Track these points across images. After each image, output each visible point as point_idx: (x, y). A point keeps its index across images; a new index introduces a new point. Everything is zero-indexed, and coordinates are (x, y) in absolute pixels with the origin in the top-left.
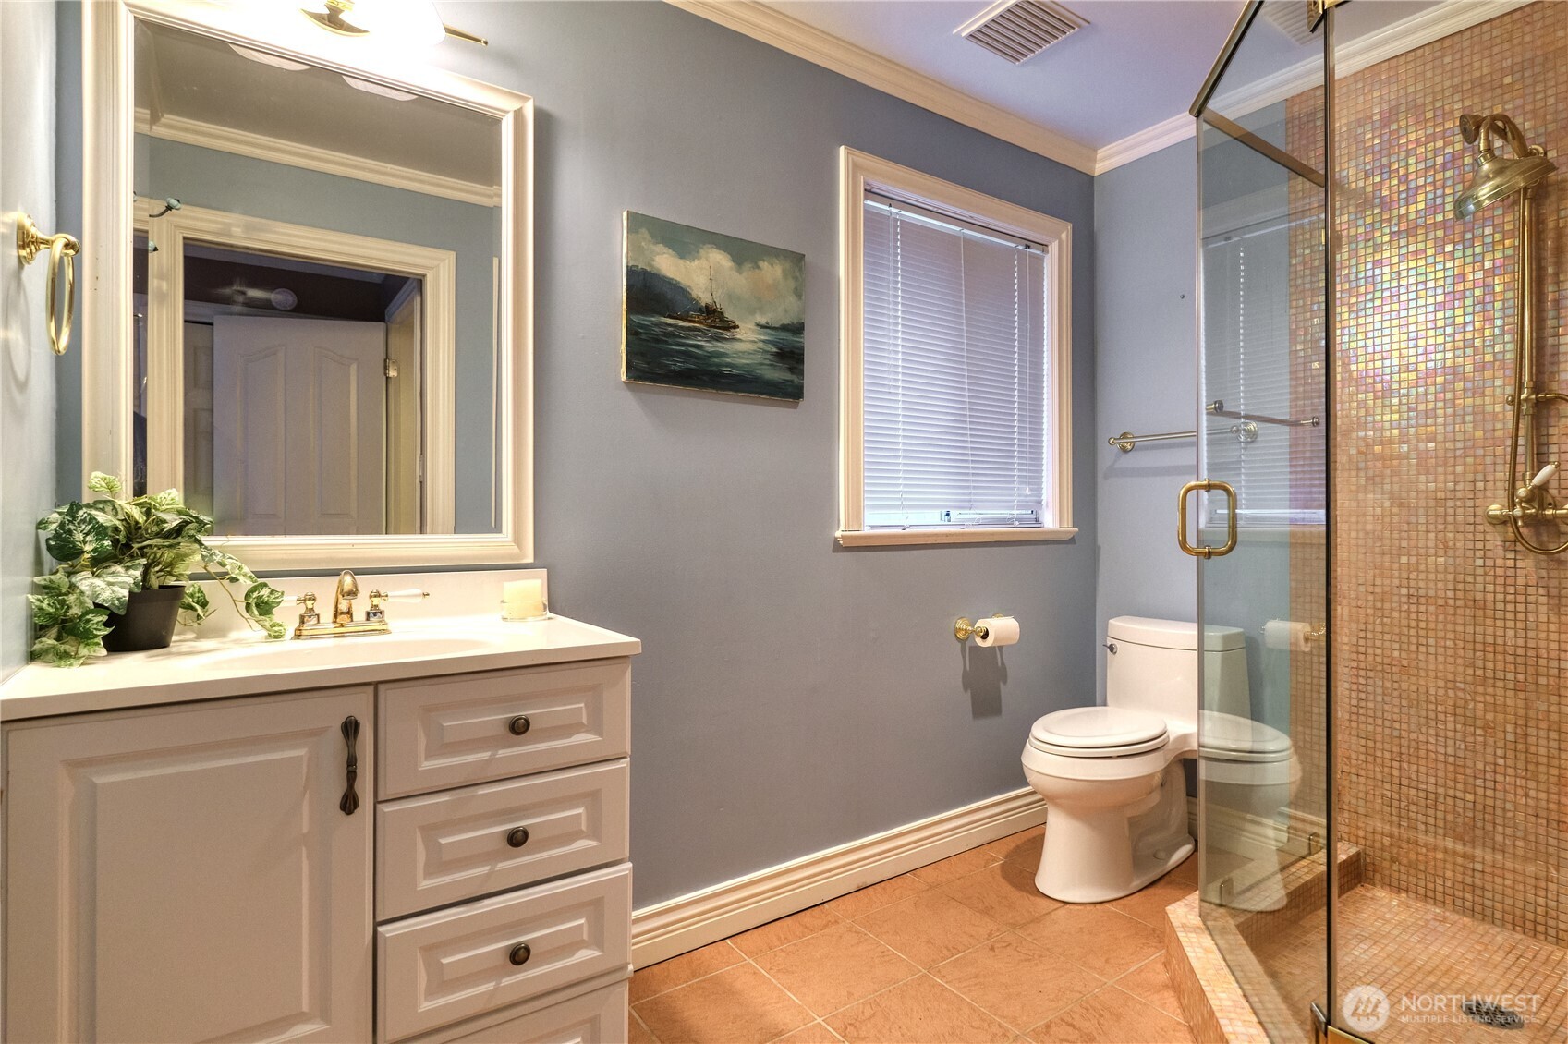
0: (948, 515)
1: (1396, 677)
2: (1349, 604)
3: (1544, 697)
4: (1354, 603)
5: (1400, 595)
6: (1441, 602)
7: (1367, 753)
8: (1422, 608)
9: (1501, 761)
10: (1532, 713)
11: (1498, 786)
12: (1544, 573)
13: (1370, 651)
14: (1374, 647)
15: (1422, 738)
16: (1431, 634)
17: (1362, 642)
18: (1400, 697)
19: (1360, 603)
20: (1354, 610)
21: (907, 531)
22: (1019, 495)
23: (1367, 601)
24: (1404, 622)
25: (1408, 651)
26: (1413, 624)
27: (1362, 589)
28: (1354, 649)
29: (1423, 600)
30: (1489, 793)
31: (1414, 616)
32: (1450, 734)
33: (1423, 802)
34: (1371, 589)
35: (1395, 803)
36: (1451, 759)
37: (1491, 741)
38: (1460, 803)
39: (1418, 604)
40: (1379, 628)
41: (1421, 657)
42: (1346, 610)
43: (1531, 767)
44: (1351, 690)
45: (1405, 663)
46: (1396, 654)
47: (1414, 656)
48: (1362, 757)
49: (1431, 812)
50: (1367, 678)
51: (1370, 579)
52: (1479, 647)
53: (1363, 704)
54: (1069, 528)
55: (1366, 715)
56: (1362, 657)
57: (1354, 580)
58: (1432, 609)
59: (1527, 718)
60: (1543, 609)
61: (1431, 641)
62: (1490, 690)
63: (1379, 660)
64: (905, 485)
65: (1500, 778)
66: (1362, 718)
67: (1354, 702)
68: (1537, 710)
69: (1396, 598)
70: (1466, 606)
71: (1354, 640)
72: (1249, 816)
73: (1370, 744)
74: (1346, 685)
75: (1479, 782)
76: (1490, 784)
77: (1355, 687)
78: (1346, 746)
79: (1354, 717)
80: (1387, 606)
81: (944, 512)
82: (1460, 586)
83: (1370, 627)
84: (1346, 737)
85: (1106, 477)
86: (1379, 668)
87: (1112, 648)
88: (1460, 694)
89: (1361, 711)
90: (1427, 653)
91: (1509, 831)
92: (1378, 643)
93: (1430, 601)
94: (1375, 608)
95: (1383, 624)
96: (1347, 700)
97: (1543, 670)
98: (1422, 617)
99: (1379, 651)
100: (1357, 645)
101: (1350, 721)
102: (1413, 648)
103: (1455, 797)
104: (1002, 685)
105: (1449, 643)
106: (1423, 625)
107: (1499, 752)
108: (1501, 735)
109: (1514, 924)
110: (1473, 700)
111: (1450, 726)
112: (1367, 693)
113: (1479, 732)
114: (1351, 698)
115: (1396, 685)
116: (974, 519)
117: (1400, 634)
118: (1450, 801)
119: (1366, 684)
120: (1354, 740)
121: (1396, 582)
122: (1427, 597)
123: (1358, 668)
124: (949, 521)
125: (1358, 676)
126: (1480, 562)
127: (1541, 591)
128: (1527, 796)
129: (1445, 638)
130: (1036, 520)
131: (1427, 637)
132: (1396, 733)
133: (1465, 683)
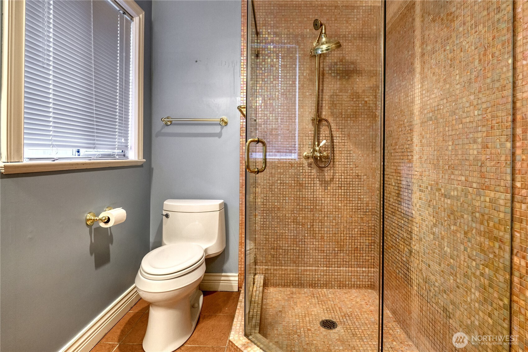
0: (78, 152)
1: (276, 212)
2: (261, 187)
3: (318, 212)
4: (262, 187)
5: (278, 183)
6: (290, 185)
7: (266, 240)
8: (284, 187)
9: (306, 235)
10: (315, 218)
11: (306, 243)
12: (318, 174)
13: (268, 204)
14: (269, 202)
15: (284, 232)
16: (287, 196)
17: (265, 201)
18: (277, 219)
19: (265, 187)
20: (262, 189)
21: (56, 162)
22: (119, 142)
23: (267, 186)
24: (279, 192)
25: (280, 202)
26: (282, 193)
27: (265, 181)
28: (262, 204)
29: (285, 184)
30: (303, 246)
31: (282, 190)
32: (292, 229)
33: (284, 254)
34: (268, 181)
35: (275, 256)
36: (292, 237)
37: (304, 229)
38: (295, 251)
39: (283, 186)
40: (271, 195)
41: (284, 204)
42: (260, 189)
43: (314, 235)
44: (261, 218)
45: (279, 206)
46: (276, 204)
47: (282, 204)
48: (264, 242)
49: (286, 256)
50: (266, 213)
51: (268, 178)
52: (301, 199)
53: (265, 223)
54: (142, 160)
55: (266, 227)
56: (265, 206)
57: (262, 179)
58: (287, 187)
59: (313, 220)
60: (318, 185)
61: (287, 198)
62: (304, 212)
63: (270, 206)
64: (54, 131)
65: (306, 240)
66: (265, 228)
67: (262, 223)
68: (316, 217)
69: (276, 184)
70: (297, 186)
71: (262, 200)
72: (223, 274)
73: (267, 237)
74: (260, 217)
75: (300, 243)
76: (303, 243)
77: (262, 217)
78: (259, 239)
79: (262, 228)
80: (273, 187)
81: (75, 150)
82: (296, 179)
83: (268, 195)
84: (259, 236)
85: (157, 136)
86: (271, 209)
87: (167, 216)
88: (295, 215)
89: (265, 226)
90: (286, 202)
91: (308, 257)
92: (270, 201)
93: (287, 184)
94: (269, 188)
95: (272, 194)
96: (260, 222)
97: (317, 204)
98: (284, 190)
99: (270, 203)
100: (263, 202)
101: (261, 230)
102: (281, 201)
103: (293, 249)
104: (110, 245)
105: (292, 198)
106: (284, 193)
107: (306, 232)
108: (306, 226)
109: (309, 286)
110: (299, 216)
111: (292, 226)
112: (266, 219)
113: (300, 226)
114: (261, 221)
115: (276, 215)
116: (95, 155)
117: (277, 197)
118: (292, 251)
119: (266, 216)
120: (262, 236)
121: (276, 179)
122: (286, 183)
123: (263, 210)
124: (79, 155)
125: (263, 213)
126: (301, 171)
127: (318, 180)
128: (313, 244)
129: (291, 197)
130: (124, 155)
131: (286, 197)
132: (276, 231)
133: (297, 211)
